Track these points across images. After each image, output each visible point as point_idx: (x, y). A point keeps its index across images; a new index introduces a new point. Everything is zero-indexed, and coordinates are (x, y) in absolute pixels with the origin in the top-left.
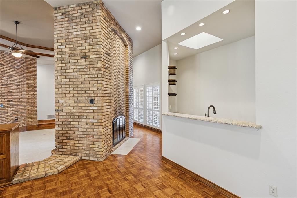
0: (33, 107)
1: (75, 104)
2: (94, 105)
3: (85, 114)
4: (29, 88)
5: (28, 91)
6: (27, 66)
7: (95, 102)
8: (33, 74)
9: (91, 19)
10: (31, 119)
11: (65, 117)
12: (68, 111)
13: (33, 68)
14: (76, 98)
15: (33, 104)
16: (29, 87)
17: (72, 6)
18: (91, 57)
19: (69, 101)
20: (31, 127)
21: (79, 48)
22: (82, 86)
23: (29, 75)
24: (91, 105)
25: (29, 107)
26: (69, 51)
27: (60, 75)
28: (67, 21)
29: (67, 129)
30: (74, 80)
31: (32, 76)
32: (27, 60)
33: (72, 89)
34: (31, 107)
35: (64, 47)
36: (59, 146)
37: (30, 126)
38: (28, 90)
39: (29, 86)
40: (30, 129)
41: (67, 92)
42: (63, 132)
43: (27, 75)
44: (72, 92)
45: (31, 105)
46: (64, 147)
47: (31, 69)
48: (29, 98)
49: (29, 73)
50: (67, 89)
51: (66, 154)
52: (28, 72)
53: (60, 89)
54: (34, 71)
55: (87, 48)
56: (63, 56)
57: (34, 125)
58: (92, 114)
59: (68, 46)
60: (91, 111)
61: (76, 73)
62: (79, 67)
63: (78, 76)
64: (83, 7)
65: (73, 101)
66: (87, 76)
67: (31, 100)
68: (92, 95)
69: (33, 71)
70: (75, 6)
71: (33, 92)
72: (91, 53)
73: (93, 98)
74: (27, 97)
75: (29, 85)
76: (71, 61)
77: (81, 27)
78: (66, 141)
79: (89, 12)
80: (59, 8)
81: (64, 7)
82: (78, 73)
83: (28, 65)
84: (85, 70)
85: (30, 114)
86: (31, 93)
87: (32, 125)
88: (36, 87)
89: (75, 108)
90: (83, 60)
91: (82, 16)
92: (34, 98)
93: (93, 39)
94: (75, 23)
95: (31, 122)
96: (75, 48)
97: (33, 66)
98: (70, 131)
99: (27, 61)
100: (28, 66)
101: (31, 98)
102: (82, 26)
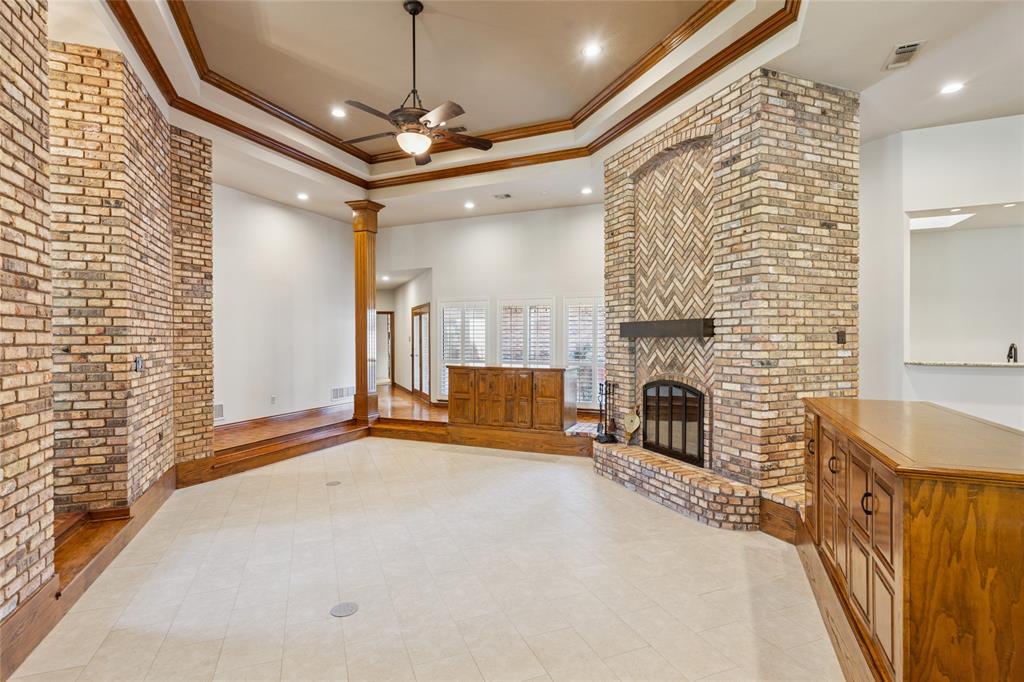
0: (198, 372)
1: (808, 345)
2: (846, 346)
3: (828, 370)
4: (182, 277)
5: (179, 293)
6: (176, 171)
7: (848, 338)
8: (202, 211)
9: (842, 131)
10: (190, 432)
11: (785, 380)
12: (790, 363)
13: (201, 185)
14: (809, 329)
15: (199, 359)
16: (186, 273)
17: (803, 82)
18: (841, 226)
19: (794, 336)
20: (192, 466)
21: (817, 199)
22: (823, 297)
23: (184, 213)
24: (840, 345)
25: (186, 373)
26: (795, 200)
27: (775, 262)
28: (793, 118)
29: (790, 414)
30: (806, 280)
31: (195, 222)
32: (179, 139)
33: (801, 304)
34: (191, 373)
35: (783, 186)
36: (769, 464)
37: (191, 462)
38: (180, 286)
39: (182, 269)
40: (190, 476)
41: (790, 312)
42: (780, 422)
43: (178, 212)
44: (801, 313)
45: (192, 359)
46: (781, 464)
47: (190, 189)
48: (185, 326)
49: (183, 207)
50: (791, 304)
51: (786, 481)
52: (181, 202)
53: (774, 304)
54: (204, 201)
55: (834, 201)
56: (783, 211)
57: (204, 456)
58: (841, 369)
59: (793, 187)
60: (840, 361)
61: (810, 264)
62: (817, 248)
63: (814, 272)
64: (827, 96)
65: (802, 337)
66: (833, 274)
67: (191, 339)
68: (842, 322)
69: (201, 198)
70: (809, 84)
71: (201, 301)
72: (841, 218)
73: (842, 329)
74: (177, 320)
75: (183, 263)
76: (800, 229)
77: (821, 146)
78: (787, 446)
79: (837, 113)
80: (774, 73)
81: (786, 78)
82: (817, 264)
83: (180, 166)
84: (830, 257)
85: (190, 406)
86: (192, 303)
87: (197, 457)
88: (209, 276)
89: (807, 354)
90: (825, 232)
91: (824, 119)
92: (202, 327)
93: (844, 183)
94: (809, 129)
95: (191, 445)
96: (808, 197)
97: (201, 173)
98: (797, 416)
99: (177, 145)
100: (180, 170)
101: (190, 326)
102: (825, 144)
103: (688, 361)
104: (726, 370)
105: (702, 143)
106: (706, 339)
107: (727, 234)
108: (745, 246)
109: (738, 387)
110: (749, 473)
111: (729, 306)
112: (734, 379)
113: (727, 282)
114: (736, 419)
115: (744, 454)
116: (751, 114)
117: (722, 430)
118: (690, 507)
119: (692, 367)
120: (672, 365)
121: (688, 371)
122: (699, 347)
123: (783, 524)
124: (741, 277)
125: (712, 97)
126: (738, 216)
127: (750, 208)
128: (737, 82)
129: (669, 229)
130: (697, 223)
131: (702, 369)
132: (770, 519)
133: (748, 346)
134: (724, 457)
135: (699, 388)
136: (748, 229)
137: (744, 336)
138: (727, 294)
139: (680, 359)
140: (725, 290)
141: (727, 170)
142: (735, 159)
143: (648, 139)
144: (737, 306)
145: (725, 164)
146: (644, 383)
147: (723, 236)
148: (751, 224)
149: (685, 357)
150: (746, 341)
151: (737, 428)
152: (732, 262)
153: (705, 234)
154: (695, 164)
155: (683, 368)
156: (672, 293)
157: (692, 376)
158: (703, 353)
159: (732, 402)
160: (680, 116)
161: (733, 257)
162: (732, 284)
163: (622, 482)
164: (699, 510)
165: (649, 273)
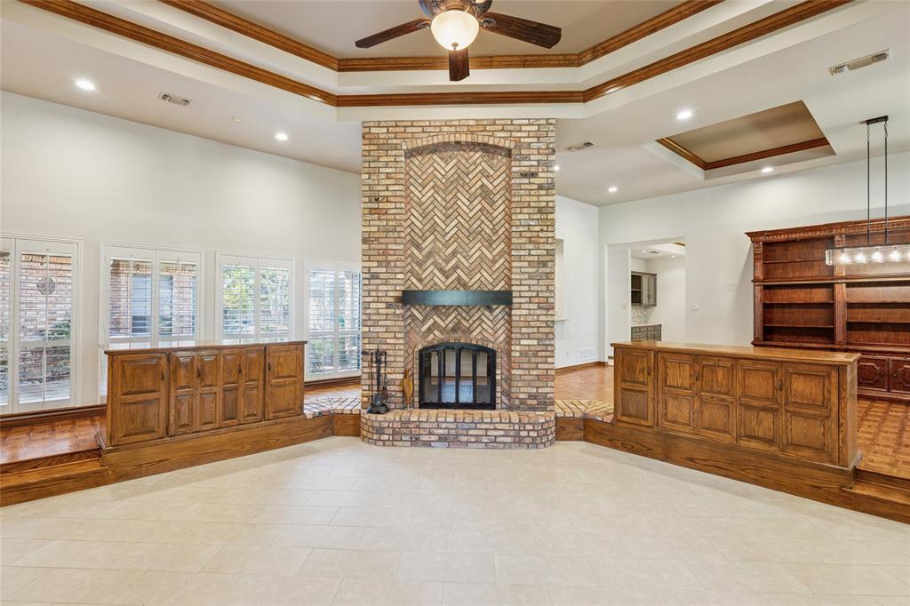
103: (475, 325)
104: (524, 330)
105: (493, 151)
106: (494, 307)
107: (526, 229)
108: (542, 240)
109: (535, 342)
110: (545, 403)
111: (527, 282)
112: (532, 336)
113: (526, 264)
114: (534, 366)
115: (540, 390)
116: (548, 148)
117: (520, 375)
118: (518, 441)
119: (479, 329)
120: (454, 330)
121: (475, 334)
122: (487, 313)
123: (574, 430)
124: (539, 262)
125: (512, 120)
126: (535, 217)
127: (547, 213)
128: (536, 120)
129: (451, 210)
130: (485, 213)
131: (490, 331)
132: (564, 430)
133: (544, 312)
134: (522, 396)
135: (490, 346)
136: (545, 228)
137: (541, 305)
138: (525, 273)
139: (465, 323)
140: (523, 270)
141: (526, 181)
142: (534, 175)
143: (432, 124)
144: (535, 282)
145: (524, 175)
146: (420, 347)
147: (521, 229)
148: (547, 226)
149: (471, 322)
150: (542, 308)
151: (535, 372)
152: (530, 250)
153: (494, 223)
154: (483, 164)
155: (469, 331)
156: (456, 267)
157: (479, 337)
158: (491, 318)
159: (530, 353)
160: (477, 120)
161: (531, 246)
162: (530, 266)
163: (428, 444)
164: (528, 440)
165: (424, 246)
